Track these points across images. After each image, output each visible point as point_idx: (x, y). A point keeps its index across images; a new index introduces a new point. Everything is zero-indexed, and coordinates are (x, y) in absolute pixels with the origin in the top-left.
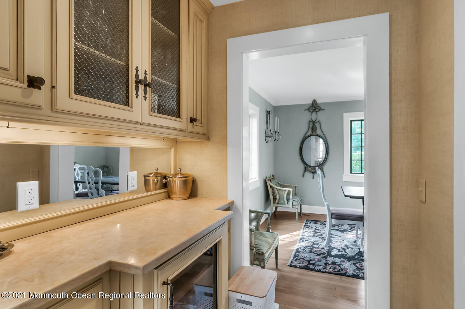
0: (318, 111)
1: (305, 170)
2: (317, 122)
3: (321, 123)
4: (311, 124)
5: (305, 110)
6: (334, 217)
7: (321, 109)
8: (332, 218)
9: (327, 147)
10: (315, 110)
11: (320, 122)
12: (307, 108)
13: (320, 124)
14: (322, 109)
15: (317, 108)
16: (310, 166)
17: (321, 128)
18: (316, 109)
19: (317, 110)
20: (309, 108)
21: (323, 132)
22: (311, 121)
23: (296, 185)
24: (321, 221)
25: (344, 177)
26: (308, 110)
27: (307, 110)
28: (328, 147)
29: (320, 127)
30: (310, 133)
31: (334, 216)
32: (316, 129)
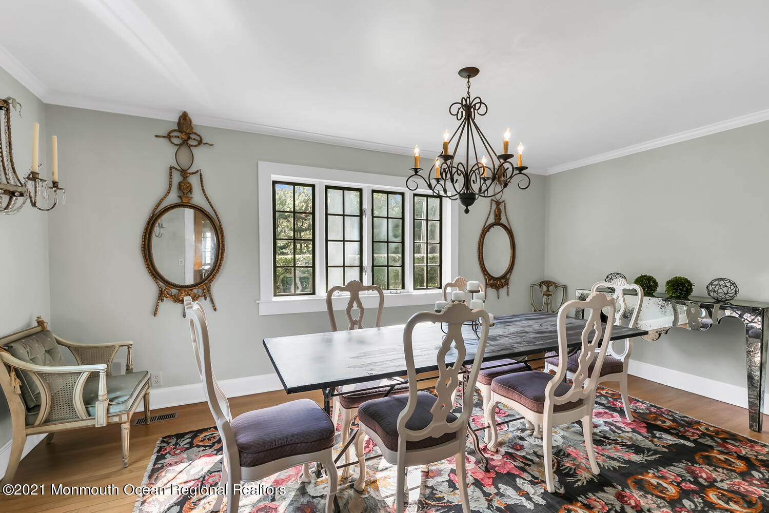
0: (196, 146)
1: (161, 296)
2: (193, 173)
3: (203, 177)
4: (177, 178)
5: (157, 136)
6: (249, 460)
7: (204, 141)
8: (241, 465)
9: (220, 238)
10: (187, 141)
11: (201, 175)
12: (164, 132)
13: (201, 178)
14: (207, 143)
15: (192, 136)
16: (175, 286)
17: (203, 190)
18: (189, 138)
19: (191, 142)
20: (170, 132)
21: (210, 200)
22: (174, 168)
23: (131, 342)
24: (205, 430)
25: (260, 305)
26: (169, 137)
27: (164, 137)
28: (223, 236)
29: (202, 187)
30: (173, 198)
31: (248, 458)
32: (191, 191)
